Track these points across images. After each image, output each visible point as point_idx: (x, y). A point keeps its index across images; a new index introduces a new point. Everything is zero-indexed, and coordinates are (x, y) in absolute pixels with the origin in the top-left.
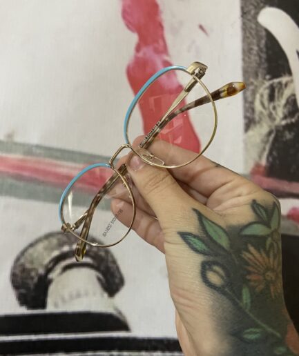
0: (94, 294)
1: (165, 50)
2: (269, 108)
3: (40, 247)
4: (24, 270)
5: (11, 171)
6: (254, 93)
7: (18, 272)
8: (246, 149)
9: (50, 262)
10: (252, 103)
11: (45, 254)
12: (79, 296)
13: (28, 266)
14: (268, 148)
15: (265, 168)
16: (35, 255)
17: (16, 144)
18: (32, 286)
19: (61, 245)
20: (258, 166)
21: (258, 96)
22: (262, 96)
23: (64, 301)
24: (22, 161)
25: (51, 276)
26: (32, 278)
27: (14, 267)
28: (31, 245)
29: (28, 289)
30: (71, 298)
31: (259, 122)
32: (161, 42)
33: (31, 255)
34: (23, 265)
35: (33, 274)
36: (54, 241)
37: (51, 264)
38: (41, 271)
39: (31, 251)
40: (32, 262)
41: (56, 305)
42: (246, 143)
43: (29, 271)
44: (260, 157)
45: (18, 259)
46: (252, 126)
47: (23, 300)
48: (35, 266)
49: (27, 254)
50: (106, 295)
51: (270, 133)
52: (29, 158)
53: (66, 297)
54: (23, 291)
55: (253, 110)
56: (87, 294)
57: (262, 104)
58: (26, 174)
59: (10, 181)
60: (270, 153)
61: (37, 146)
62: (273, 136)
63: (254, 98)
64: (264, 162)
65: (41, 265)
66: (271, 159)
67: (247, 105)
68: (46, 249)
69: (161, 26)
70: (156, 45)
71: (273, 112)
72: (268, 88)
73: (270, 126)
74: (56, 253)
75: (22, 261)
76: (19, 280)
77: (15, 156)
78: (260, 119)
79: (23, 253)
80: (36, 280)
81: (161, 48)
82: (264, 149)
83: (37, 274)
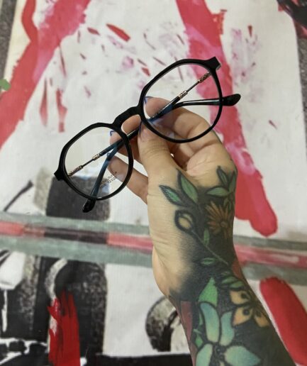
1: (243, 144)
3: (164, 304)
4: (154, 322)
5: (141, 247)
7: (150, 323)
9: (171, 315)
11: (167, 309)
13: (157, 318)
16: (161, 310)
18: (160, 334)
23: (182, 345)
25: (173, 326)
26: (160, 328)
27: (148, 320)
28: (158, 303)
29: (158, 336)
32: (240, 138)
33: (158, 311)
34: (153, 318)
35: (160, 324)
37: (172, 317)
38: (166, 322)
39: (157, 307)
40: (159, 316)
43: (158, 322)
45: (149, 314)
47: (155, 344)
48: (162, 318)
49: (155, 309)
54: (155, 338)
59: (141, 255)
65: (165, 318)
68: (167, 305)
69: (239, 126)
70: (237, 141)
75: (152, 314)
76: (151, 329)
79: (152, 308)
80: (162, 329)
81: (240, 143)
83: (163, 324)
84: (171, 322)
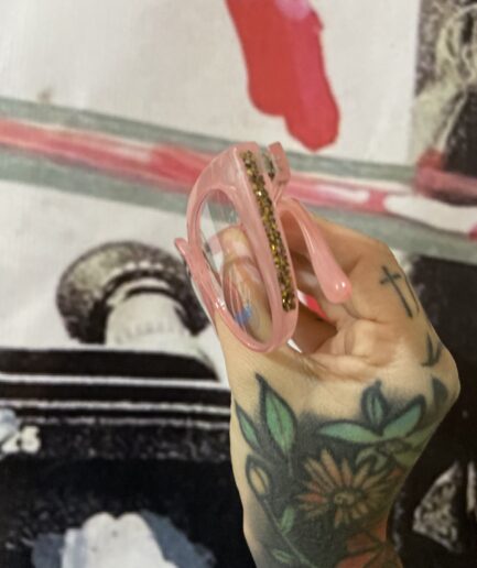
0: (171, 330)
2: (460, 55)
3: (95, 262)
4: (74, 292)
5: (50, 150)
6: (437, 26)
7: (66, 292)
8: (414, 124)
9: (109, 284)
10: (433, 44)
11: (102, 271)
12: (150, 331)
13: (79, 286)
14: (451, 122)
15: (443, 156)
17: (54, 108)
18: (86, 314)
19: (123, 260)
20: (430, 152)
21: (443, 33)
22: (450, 33)
23: (129, 335)
24: (64, 135)
25: (112, 301)
26: (85, 303)
27: (61, 287)
28: (83, 258)
29: (80, 317)
30: (140, 333)
31: (441, 79)
33: (83, 272)
34: (72, 285)
35: (86, 297)
36: (114, 255)
37: (110, 288)
38: (98, 295)
39: (82, 266)
40: (84, 281)
41: (118, 340)
42: (414, 114)
43: (82, 293)
44: (436, 137)
45: (65, 277)
46: (429, 84)
47: (75, 330)
48: (90, 286)
49: (76, 270)
50: (187, 333)
51: (457, 97)
52: (73, 131)
53: (133, 330)
54: (74, 319)
55: (433, 57)
56: (160, 329)
57: (450, 47)
58: (71, 155)
59: (49, 165)
60: (454, 132)
61: (86, 113)
62: (462, 102)
63: (437, 36)
64: (441, 146)
65: (97, 286)
66: (453, 142)
67: (424, 48)
68: (103, 264)
71: (467, 62)
72: (462, 19)
73: (458, 86)
74: (117, 272)
75: (71, 278)
76: (68, 304)
77: (53, 128)
78: (444, 73)
79: (72, 268)
80: (90, 305)
82: (445, 124)
83: (92, 298)
84: (108, 294)
